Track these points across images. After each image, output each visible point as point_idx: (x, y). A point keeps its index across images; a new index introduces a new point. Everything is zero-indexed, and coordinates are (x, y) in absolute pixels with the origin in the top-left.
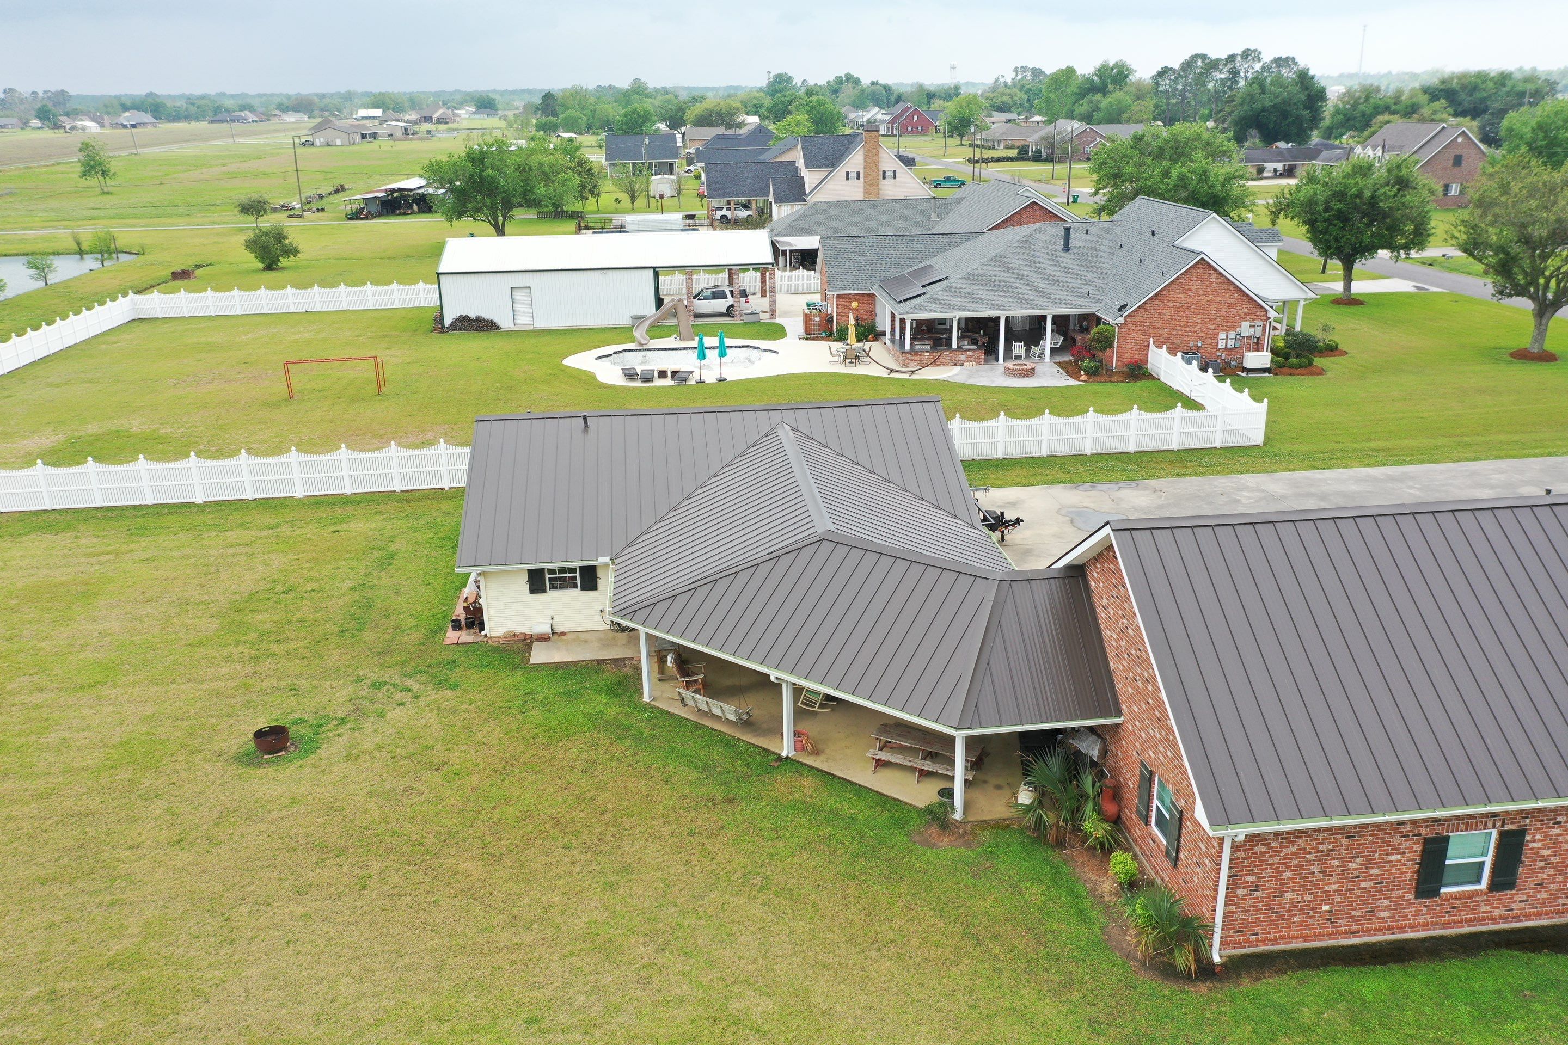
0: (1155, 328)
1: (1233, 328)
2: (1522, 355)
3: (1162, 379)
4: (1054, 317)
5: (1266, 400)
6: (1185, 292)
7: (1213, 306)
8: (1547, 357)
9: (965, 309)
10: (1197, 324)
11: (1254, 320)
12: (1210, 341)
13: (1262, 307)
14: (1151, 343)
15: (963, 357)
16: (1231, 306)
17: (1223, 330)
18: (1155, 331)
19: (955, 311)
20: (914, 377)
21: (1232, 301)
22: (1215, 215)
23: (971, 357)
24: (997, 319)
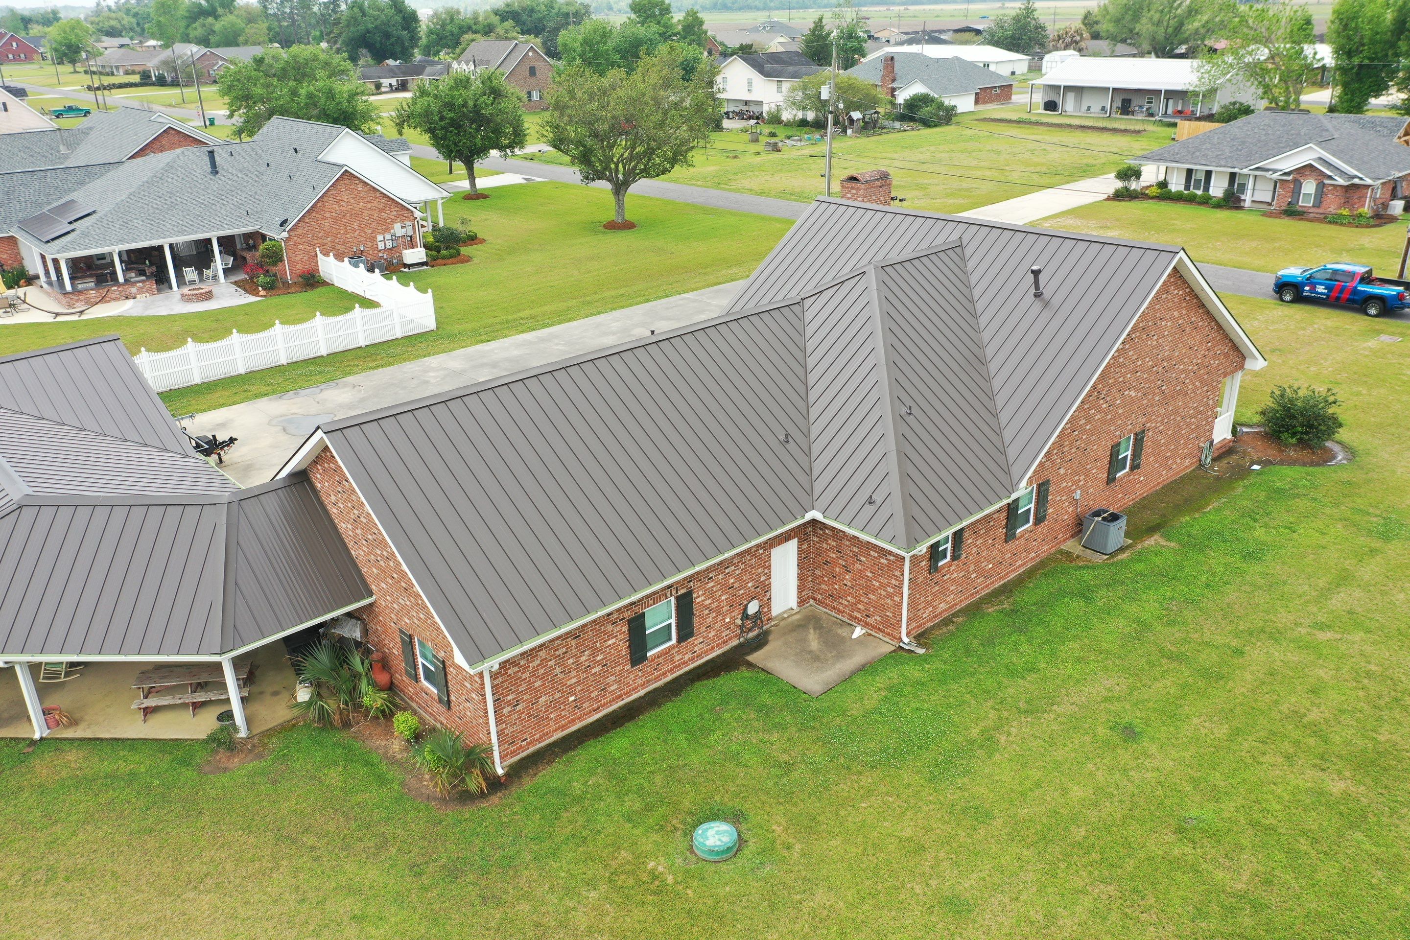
0: (318, 238)
1: (388, 230)
2: (611, 226)
3: (336, 284)
4: (219, 239)
5: (430, 290)
6: (338, 202)
7: (366, 213)
8: (628, 226)
9: (122, 241)
10: (355, 230)
11: (403, 221)
12: (370, 244)
13: (408, 209)
14: (318, 252)
15: (134, 290)
16: (381, 211)
17: (380, 233)
18: (319, 241)
19: (112, 245)
20: (83, 317)
21: (381, 206)
22: (347, 129)
23: (142, 288)
24: (160, 248)
